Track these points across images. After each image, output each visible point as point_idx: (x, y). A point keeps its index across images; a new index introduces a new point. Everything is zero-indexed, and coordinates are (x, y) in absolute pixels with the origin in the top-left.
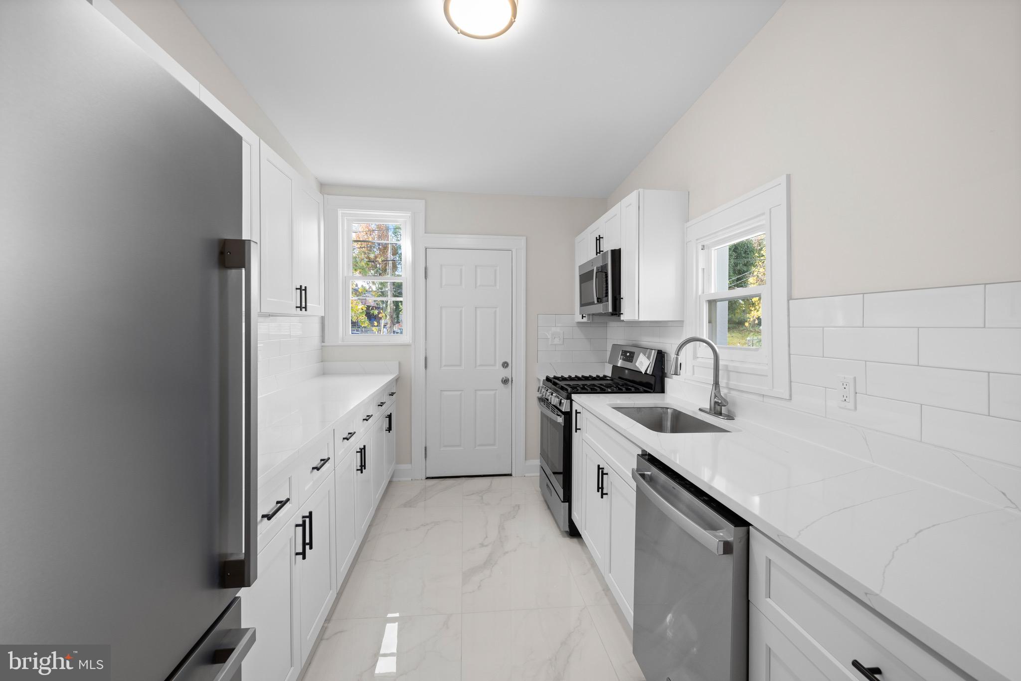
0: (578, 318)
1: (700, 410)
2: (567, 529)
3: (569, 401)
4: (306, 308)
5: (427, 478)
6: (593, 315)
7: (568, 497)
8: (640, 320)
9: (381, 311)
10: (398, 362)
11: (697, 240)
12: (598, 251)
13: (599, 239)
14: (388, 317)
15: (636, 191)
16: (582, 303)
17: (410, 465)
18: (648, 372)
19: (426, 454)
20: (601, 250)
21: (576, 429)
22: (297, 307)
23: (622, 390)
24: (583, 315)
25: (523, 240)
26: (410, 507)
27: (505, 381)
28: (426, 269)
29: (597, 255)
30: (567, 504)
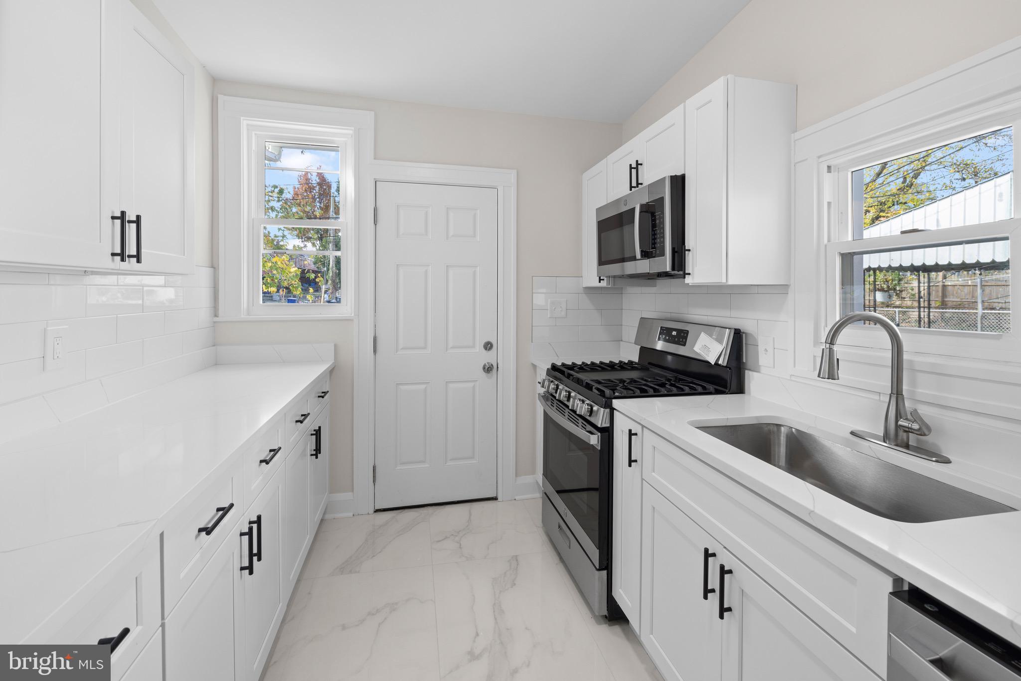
0: (592, 280)
1: (852, 433)
2: (605, 613)
3: (608, 410)
4: (138, 257)
5: (377, 511)
6: (614, 277)
7: (606, 564)
8: (730, 282)
9: (319, 275)
10: (333, 345)
11: (819, 157)
12: (634, 184)
13: (636, 167)
14: (330, 282)
15: (722, 78)
16: (603, 260)
17: (351, 493)
18: (720, 362)
19: (374, 477)
20: (640, 182)
21: (631, 461)
22: (113, 255)
23: (682, 390)
24: (600, 277)
25: (514, 173)
26: (351, 572)
27: (488, 369)
28: (375, 210)
29: (631, 190)
30: (605, 572)
